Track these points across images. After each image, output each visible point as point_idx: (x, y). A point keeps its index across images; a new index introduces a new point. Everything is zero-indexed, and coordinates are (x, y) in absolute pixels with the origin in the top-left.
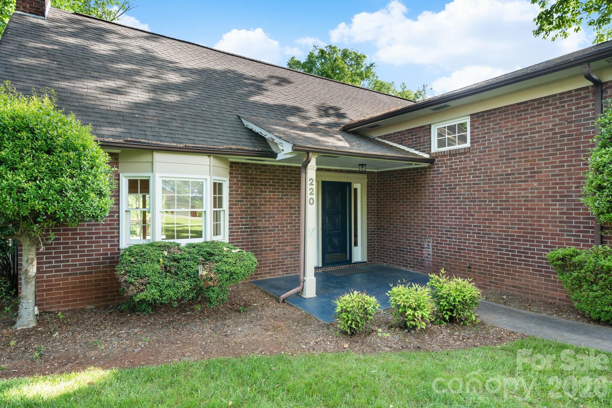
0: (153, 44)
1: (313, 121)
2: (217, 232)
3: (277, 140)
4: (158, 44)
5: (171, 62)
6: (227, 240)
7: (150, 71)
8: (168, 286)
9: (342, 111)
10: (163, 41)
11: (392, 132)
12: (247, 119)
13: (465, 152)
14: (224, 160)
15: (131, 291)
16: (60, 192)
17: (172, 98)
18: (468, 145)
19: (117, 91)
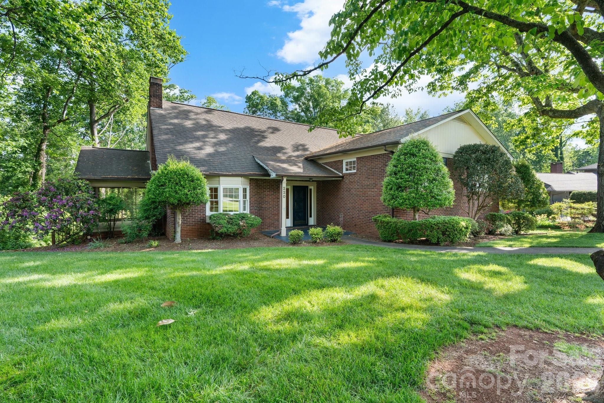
0: (210, 115)
1: (290, 154)
2: (244, 209)
3: (270, 171)
4: (212, 115)
5: (220, 127)
6: (248, 213)
7: (212, 135)
8: (230, 228)
9: (307, 147)
10: (214, 113)
11: (328, 161)
12: (257, 158)
13: (354, 174)
14: (248, 178)
15: (217, 229)
16: (197, 195)
17: (222, 149)
18: (355, 171)
19: (200, 148)
